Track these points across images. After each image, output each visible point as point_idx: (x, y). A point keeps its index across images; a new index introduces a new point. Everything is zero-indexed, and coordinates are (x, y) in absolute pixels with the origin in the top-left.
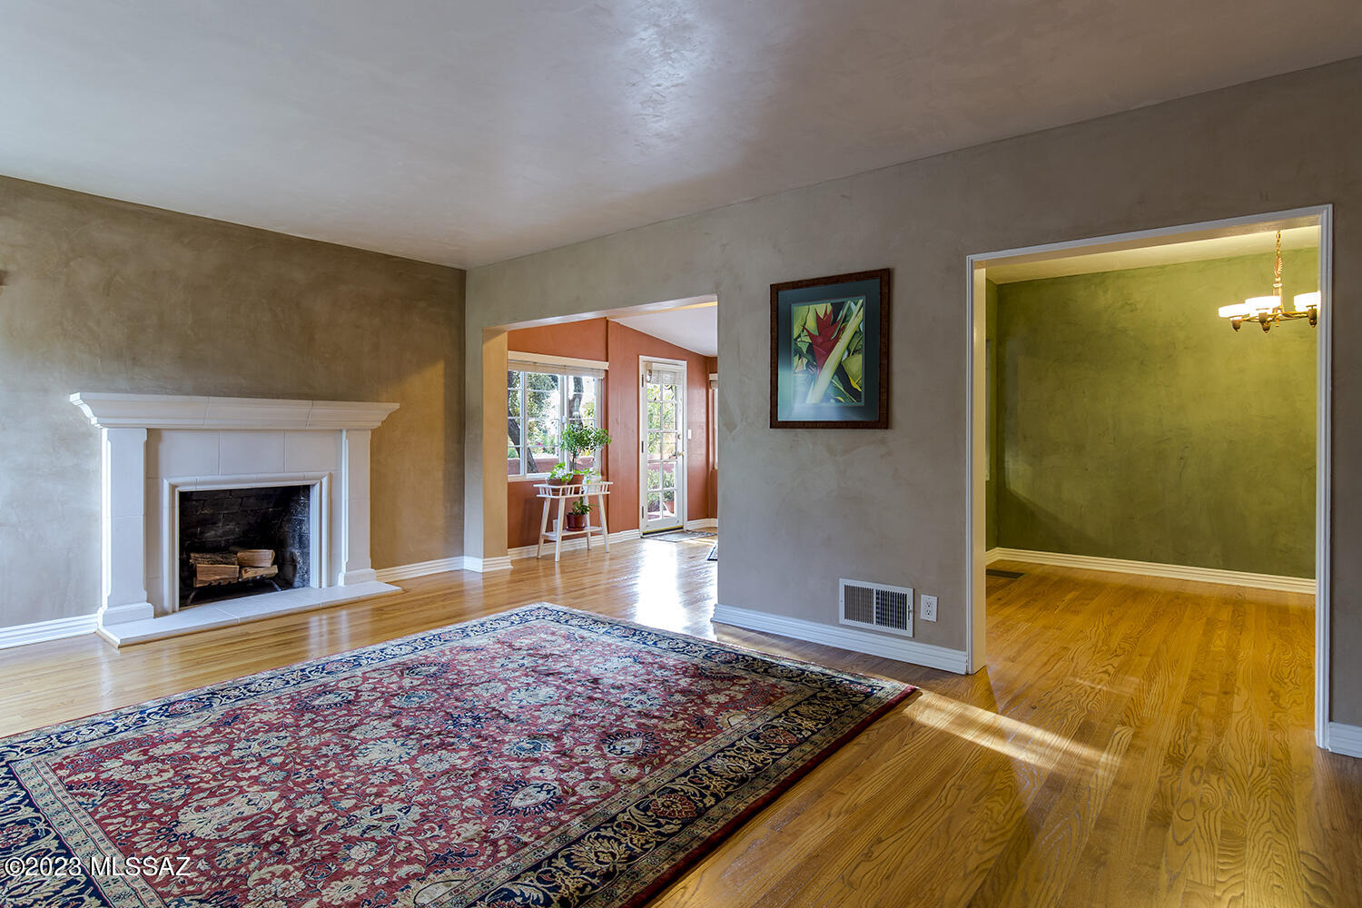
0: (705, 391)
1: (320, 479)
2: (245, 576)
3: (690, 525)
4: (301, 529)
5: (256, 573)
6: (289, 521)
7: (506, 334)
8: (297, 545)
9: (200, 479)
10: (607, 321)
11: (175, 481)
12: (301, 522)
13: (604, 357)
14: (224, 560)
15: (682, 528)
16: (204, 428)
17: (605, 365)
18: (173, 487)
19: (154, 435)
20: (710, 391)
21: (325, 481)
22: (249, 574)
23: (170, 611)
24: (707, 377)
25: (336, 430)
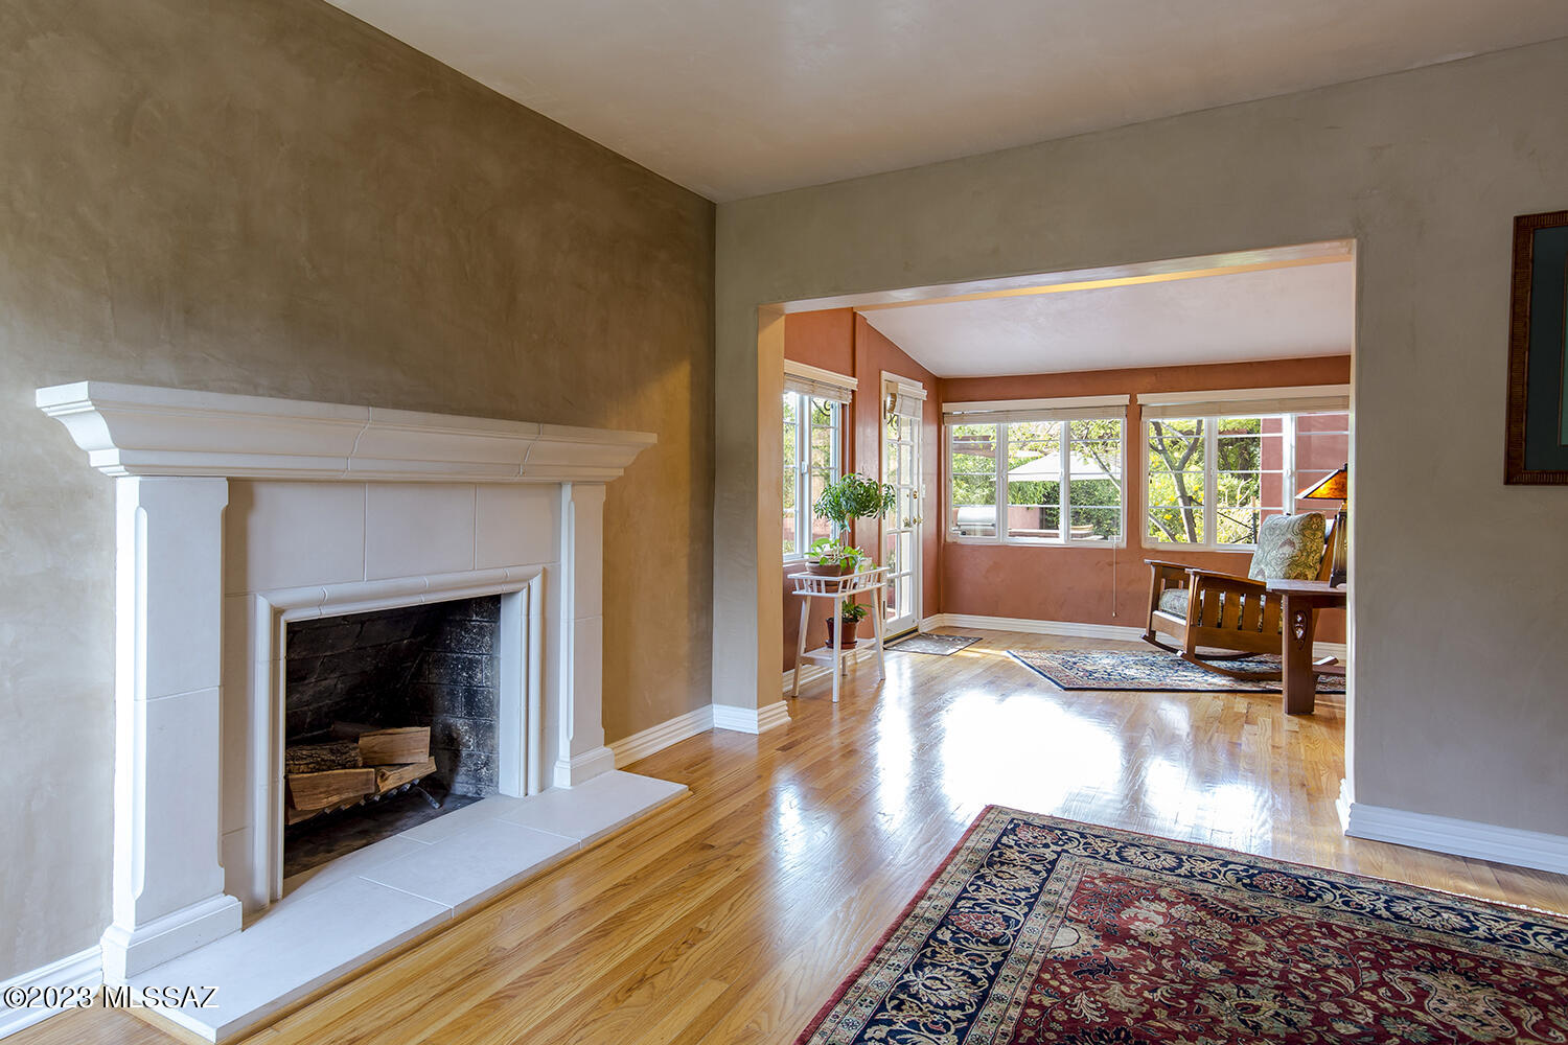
0: (935, 428)
1: (526, 579)
2: (385, 786)
3: (926, 625)
4: (470, 677)
5: (401, 779)
6: (440, 662)
7: (783, 317)
8: (461, 711)
9: (329, 591)
10: (855, 314)
11: (282, 598)
12: (471, 665)
13: (850, 371)
14: (340, 759)
15: (916, 630)
16: (343, 477)
17: (853, 382)
18: (277, 613)
19: (241, 492)
20: (943, 427)
21: (536, 584)
22: (393, 781)
23: (267, 901)
24: (939, 408)
25: (555, 484)
